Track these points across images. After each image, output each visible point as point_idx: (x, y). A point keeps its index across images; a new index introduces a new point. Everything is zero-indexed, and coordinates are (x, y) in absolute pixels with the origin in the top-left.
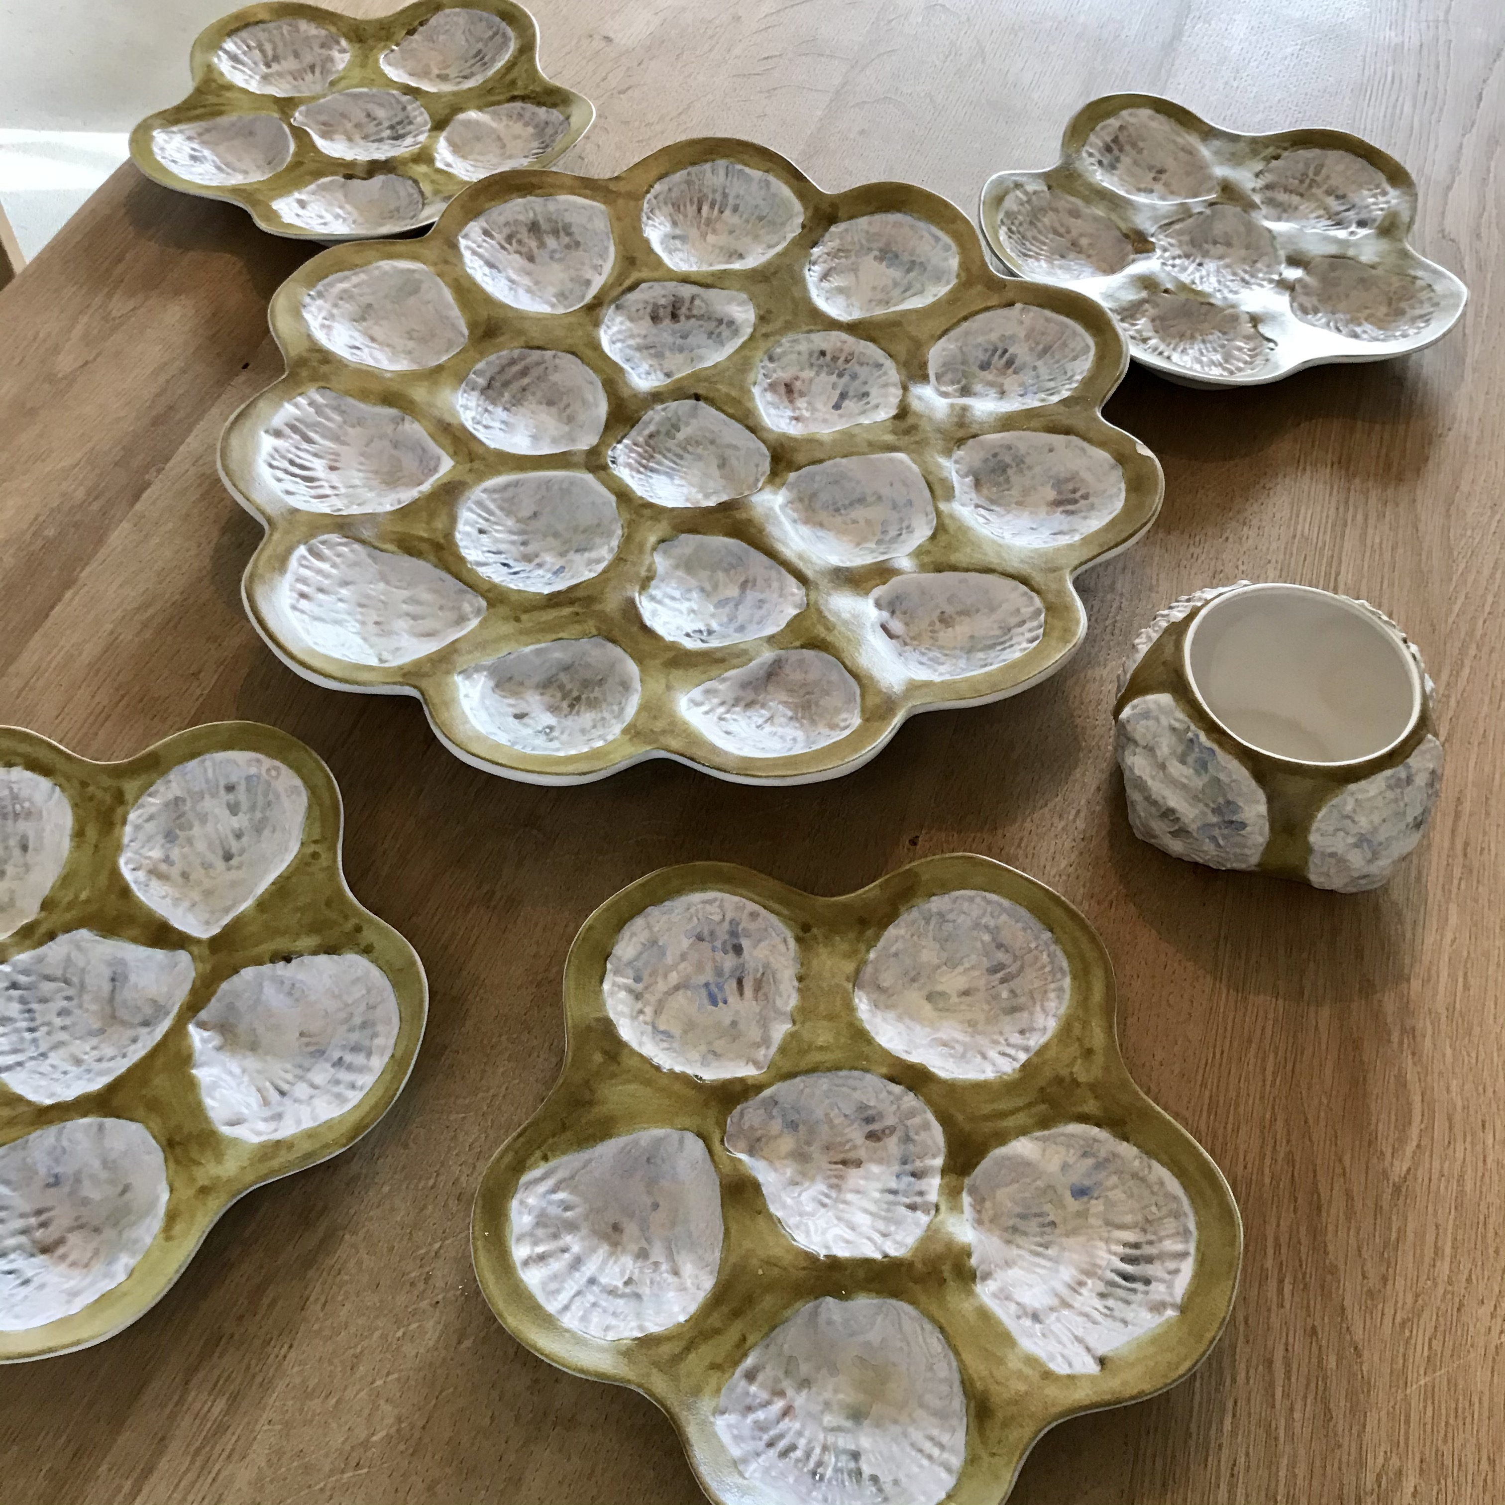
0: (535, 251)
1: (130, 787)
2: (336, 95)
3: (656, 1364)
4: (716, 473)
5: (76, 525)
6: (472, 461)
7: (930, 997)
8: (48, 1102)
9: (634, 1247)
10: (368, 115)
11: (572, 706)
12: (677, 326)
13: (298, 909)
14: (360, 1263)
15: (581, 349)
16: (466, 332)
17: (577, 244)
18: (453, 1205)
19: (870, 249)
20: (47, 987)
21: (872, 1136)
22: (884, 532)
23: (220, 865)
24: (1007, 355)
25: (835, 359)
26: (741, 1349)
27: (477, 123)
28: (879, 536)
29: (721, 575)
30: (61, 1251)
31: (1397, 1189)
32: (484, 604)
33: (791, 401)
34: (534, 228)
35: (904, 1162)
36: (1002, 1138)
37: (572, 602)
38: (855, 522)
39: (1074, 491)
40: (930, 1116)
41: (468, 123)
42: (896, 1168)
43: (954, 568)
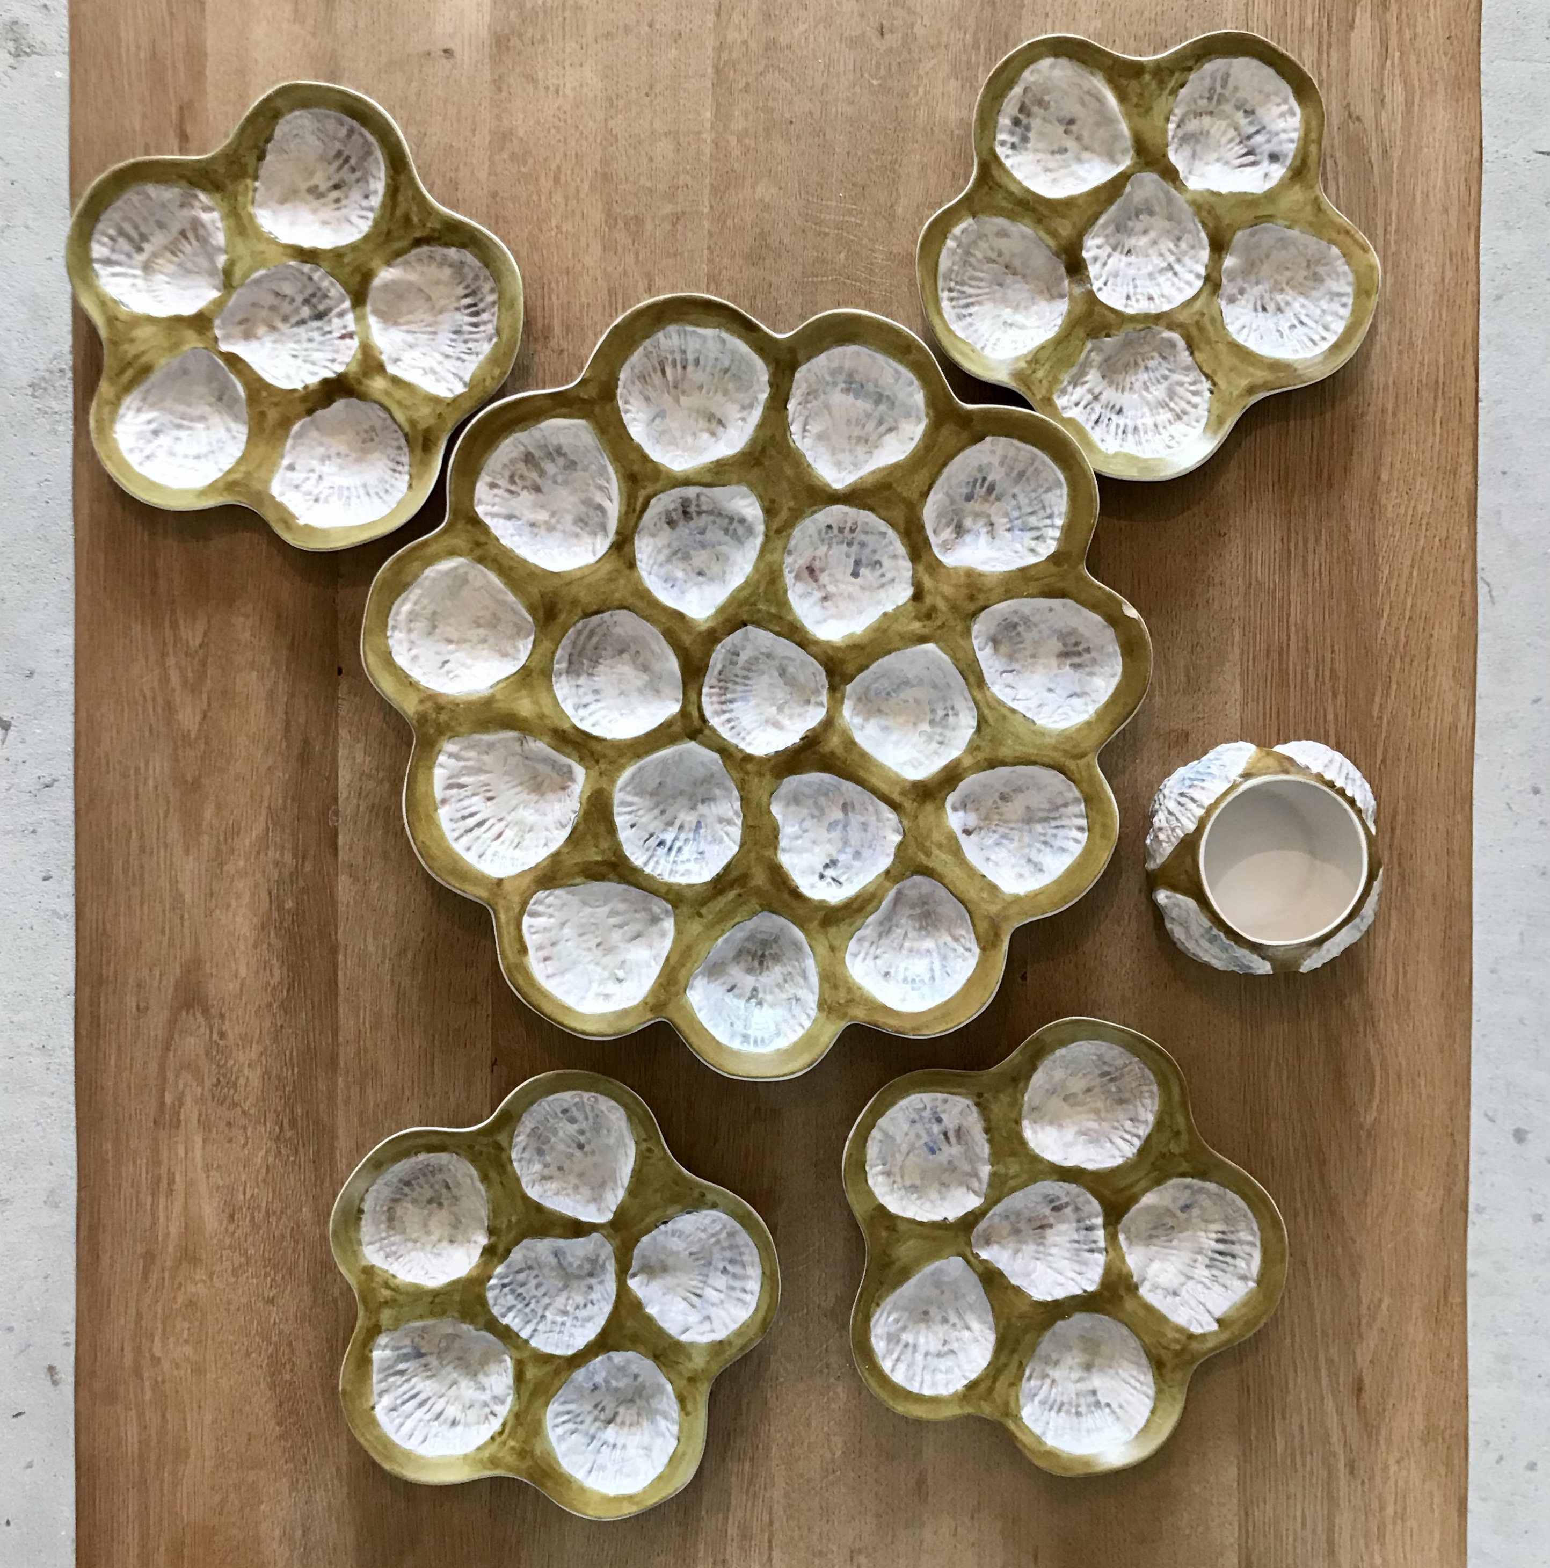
0: (539, 481)
1: (502, 1138)
2: (239, 291)
3: (981, 1398)
4: (780, 682)
5: (304, 891)
6: (597, 762)
7: (1065, 1099)
8: (570, 1352)
9: (939, 1318)
10: (277, 294)
11: (761, 963)
12: (692, 524)
13: (656, 1191)
14: (785, 1369)
15: (630, 600)
16: (530, 619)
17: (574, 463)
18: (824, 1320)
19: (835, 384)
20: (522, 1277)
21: (1056, 1209)
22: (933, 711)
23: (578, 1153)
24: (986, 484)
25: (841, 530)
26: (1021, 1367)
27: (394, 283)
28: (929, 717)
29: (822, 800)
30: (619, 1419)
31: (1369, 1134)
32: (669, 907)
33: (816, 581)
34: (528, 458)
35: (1078, 1221)
36: (1134, 1199)
37: (732, 885)
38: (905, 701)
39: (1077, 644)
40: (1089, 1196)
41: (386, 287)
42: (1074, 1225)
43: (1003, 764)
